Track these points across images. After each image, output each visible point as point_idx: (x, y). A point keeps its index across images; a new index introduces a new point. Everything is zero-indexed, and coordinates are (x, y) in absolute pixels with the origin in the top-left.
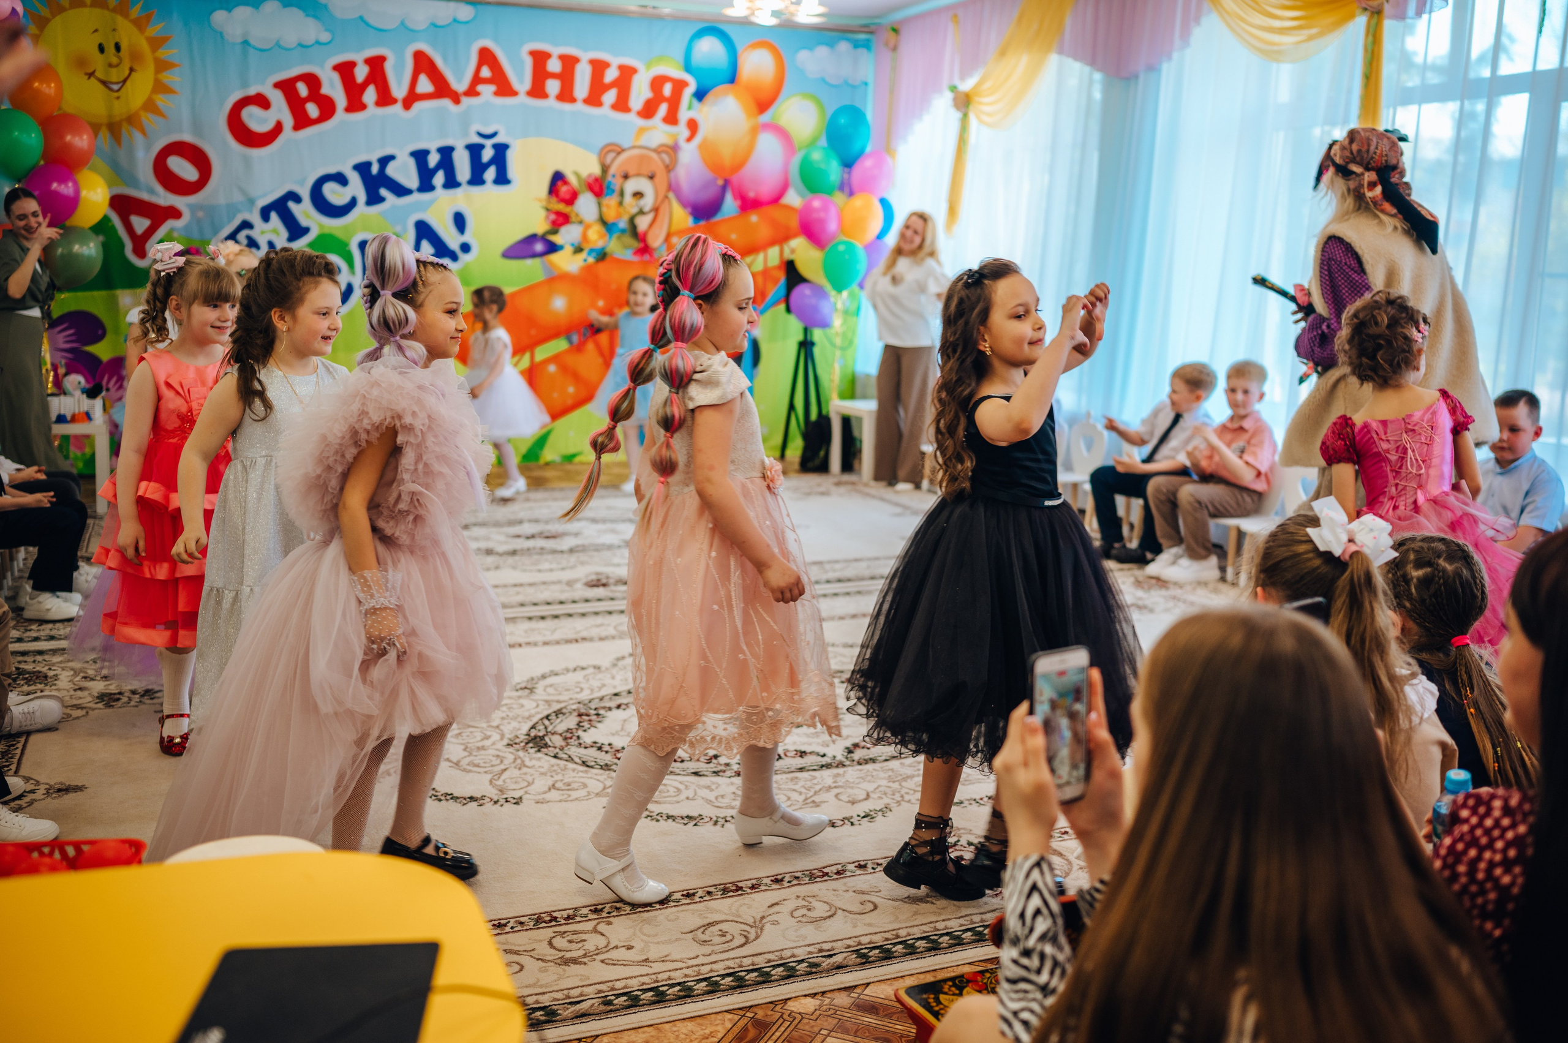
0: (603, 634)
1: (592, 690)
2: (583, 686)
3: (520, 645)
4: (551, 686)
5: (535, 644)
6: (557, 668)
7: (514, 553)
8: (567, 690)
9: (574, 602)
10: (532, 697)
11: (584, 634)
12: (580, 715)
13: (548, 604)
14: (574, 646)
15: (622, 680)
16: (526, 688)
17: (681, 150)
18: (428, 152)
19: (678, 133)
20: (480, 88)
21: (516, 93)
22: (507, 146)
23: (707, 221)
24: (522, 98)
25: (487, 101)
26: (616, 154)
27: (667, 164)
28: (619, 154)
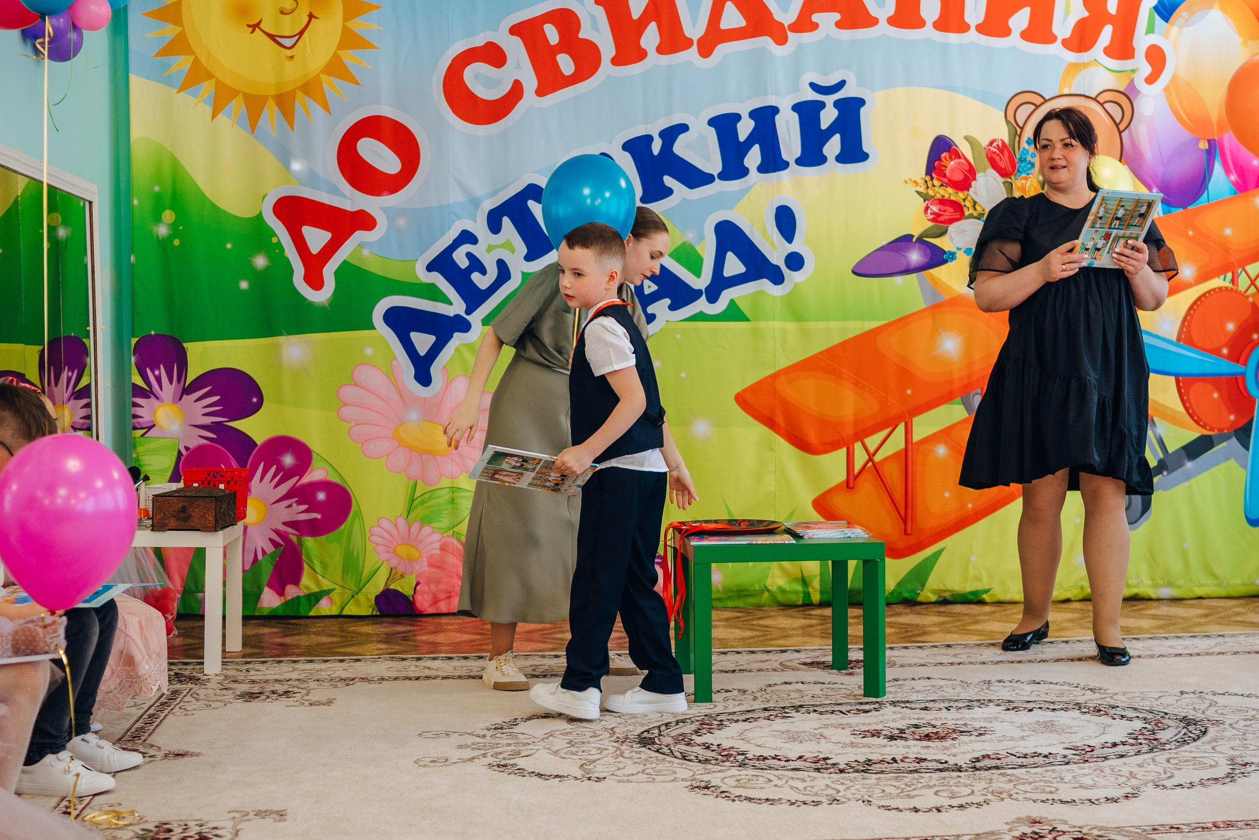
7: (867, 767)
17: (1140, 96)
18: (737, 117)
19: (1133, 71)
20: (816, 18)
21: (874, 22)
22: (861, 102)
23: (1185, 208)
24: (883, 28)
25: (827, 34)
26: (1034, 107)
27: (1118, 121)
28: (1037, 107)
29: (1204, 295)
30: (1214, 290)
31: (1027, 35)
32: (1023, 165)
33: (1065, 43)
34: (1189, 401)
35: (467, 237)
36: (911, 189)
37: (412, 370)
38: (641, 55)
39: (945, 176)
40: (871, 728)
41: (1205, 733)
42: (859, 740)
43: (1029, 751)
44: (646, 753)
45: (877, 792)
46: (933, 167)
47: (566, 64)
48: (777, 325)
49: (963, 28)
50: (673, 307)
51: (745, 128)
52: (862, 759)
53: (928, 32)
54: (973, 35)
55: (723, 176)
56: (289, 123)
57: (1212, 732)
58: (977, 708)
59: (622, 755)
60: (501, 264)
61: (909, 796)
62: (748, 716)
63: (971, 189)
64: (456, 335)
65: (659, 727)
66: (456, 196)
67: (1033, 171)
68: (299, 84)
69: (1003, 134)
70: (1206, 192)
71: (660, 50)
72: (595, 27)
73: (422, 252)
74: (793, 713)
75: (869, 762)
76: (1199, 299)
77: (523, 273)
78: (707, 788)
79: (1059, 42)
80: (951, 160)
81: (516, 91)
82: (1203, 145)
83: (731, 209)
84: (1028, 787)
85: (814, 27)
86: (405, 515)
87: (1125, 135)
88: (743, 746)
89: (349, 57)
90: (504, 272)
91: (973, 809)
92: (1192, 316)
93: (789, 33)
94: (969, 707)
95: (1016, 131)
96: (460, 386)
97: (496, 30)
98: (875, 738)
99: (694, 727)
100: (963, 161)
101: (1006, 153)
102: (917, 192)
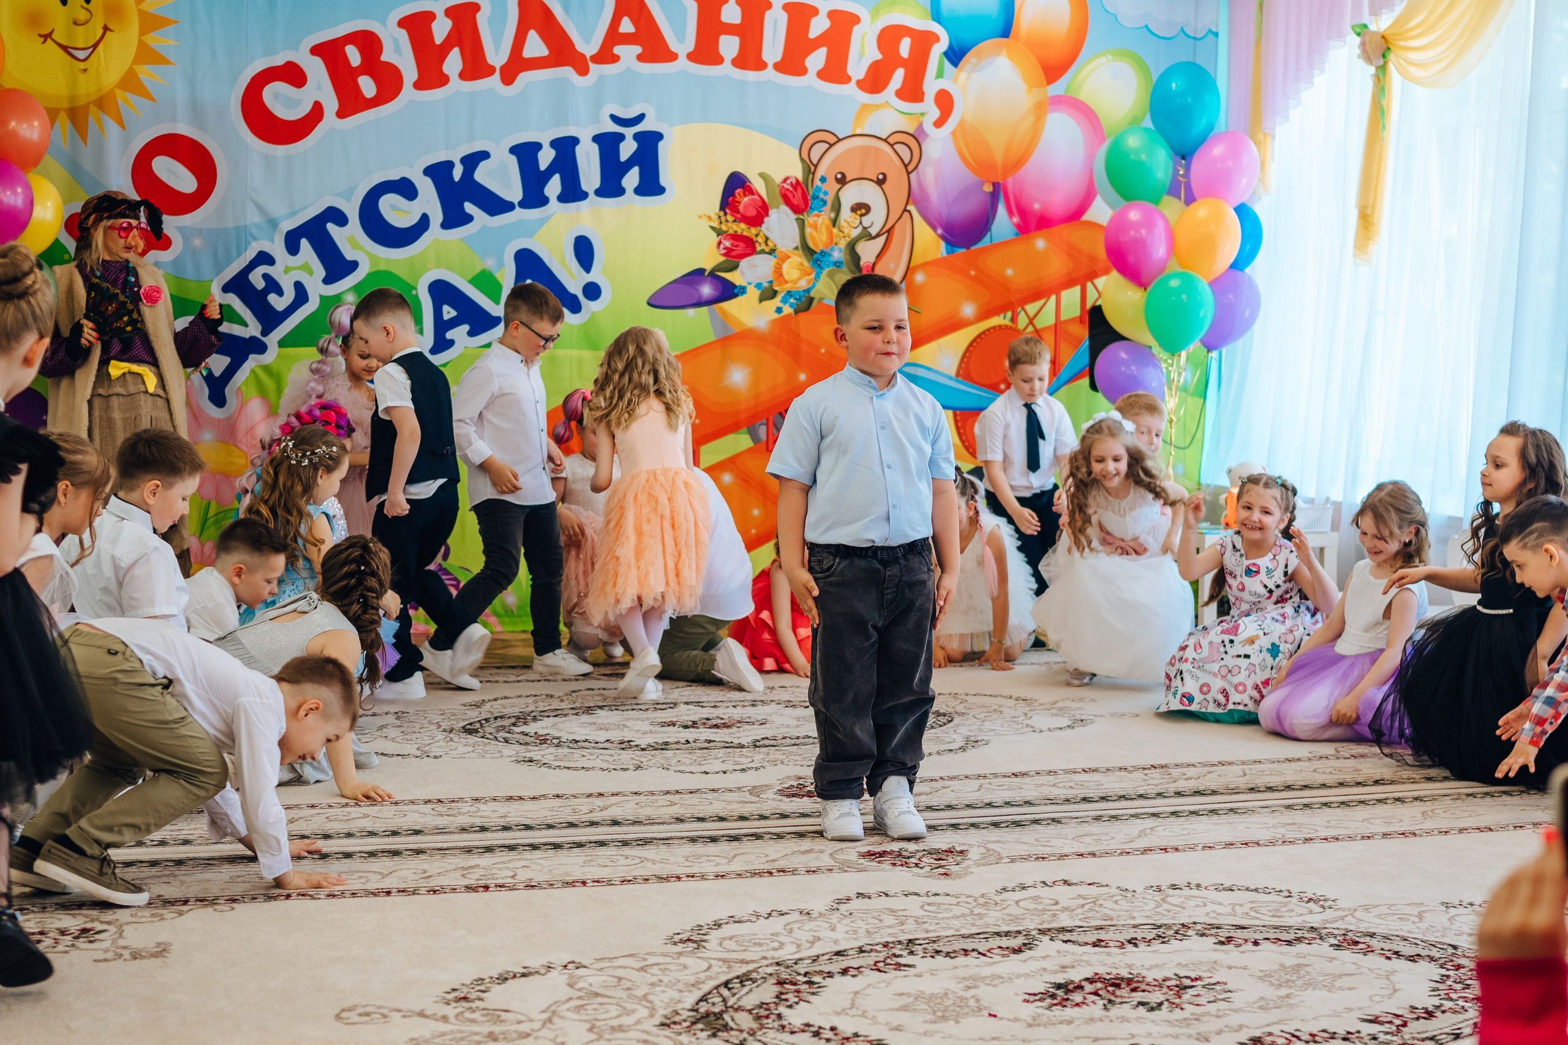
0: (813, 865)
1: (799, 946)
2: (782, 939)
3: (679, 878)
4: (731, 938)
5: (703, 877)
6: (738, 915)
7: (665, 746)
8: (760, 944)
9: (763, 817)
10: (699, 955)
11: (782, 864)
12: (780, 983)
13: (722, 819)
14: (767, 879)
15: (846, 932)
16: (689, 940)
17: (928, 140)
18: (538, 146)
19: (922, 114)
20: (618, 50)
21: (673, 57)
22: (659, 136)
23: (968, 248)
24: (682, 63)
25: (629, 69)
26: (827, 146)
27: (907, 162)
28: (831, 145)
29: (984, 333)
30: (994, 328)
31: (822, 75)
32: (816, 202)
33: (859, 84)
34: (965, 434)
35: (264, 258)
36: (706, 224)
37: (207, 391)
38: (444, 80)
39: (738, 212)
40: (667, 720)
41: (950, 721)
42: (658, 728)
43: (801, 735)
44: (472, 739)
45: (674, 761)
46: (728, 202)
47: (367, 86)
48: (575, 353)
49: (761, 66)
50: (472, 333)
51: (546, 157)
52: (660, 741)
53: (727, 69)
54: (770, 73)
55: (524, 204)
56: (81, 135)
57: (957, 720)
58: (760, 707)
59: (451, 740)
60: (299, 287)
61: (700, 764)
62: (557, 713)
63: (764, 226)
64: (251, 356)
65: (479, 721)
66: (253, 217)
67: (824, 209)
68: (93, 98)
69: (797, 171)
70: (988, 236)
71: (463, 76)
72: (398, 50)
73: (218, 272)
74: (599, 711)
75: (666, 743)
76: (979, 336)
77: (321, 296)
78: (531, 761)
79: (853, 83)
80: (745, 196)
81: (317, 113)
82: (988, 188)
83: (531, 235)
84: (797, 758)
85: (615, 59)
86: (198, 534)
87: (911, 175)
88: (557, 734)
89: (146, 73)
90: (301, 295)
91: (752, 771)
92: (971, 352)
93: (592, 66)
94: (753, 705)
95: (810, 168)
96: (255, 409)
97: (297, 49)
98: (671, 728)
99: (513, 720)
100: (756, 197)
101: (799, 190)
102: (713, 228)
